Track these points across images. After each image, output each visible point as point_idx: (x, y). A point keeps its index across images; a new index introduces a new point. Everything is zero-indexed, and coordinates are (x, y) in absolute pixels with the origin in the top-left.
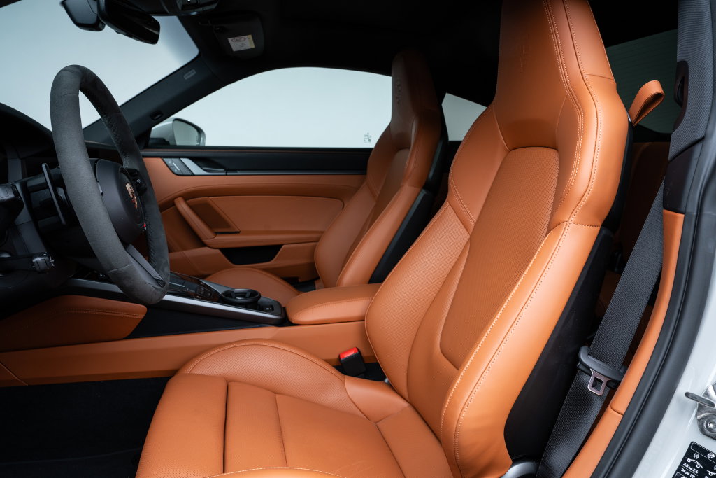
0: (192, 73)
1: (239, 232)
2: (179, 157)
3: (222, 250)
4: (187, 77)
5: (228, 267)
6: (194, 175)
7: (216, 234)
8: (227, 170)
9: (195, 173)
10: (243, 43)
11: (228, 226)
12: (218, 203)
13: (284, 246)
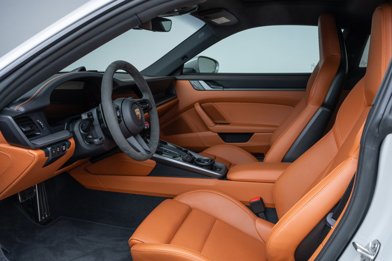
0: (203, 34)
1: (230, 124)
2: (198, 80)
3: (219, 134)
4: (200, 36)
5: (222, 144)
6: (205, 90)
7: (216, 124)
8: (224, 87)
9: (206, 89)
10: (222, 20)
11: (224, 119)
12: (219, 106)
13: (255, 134)
